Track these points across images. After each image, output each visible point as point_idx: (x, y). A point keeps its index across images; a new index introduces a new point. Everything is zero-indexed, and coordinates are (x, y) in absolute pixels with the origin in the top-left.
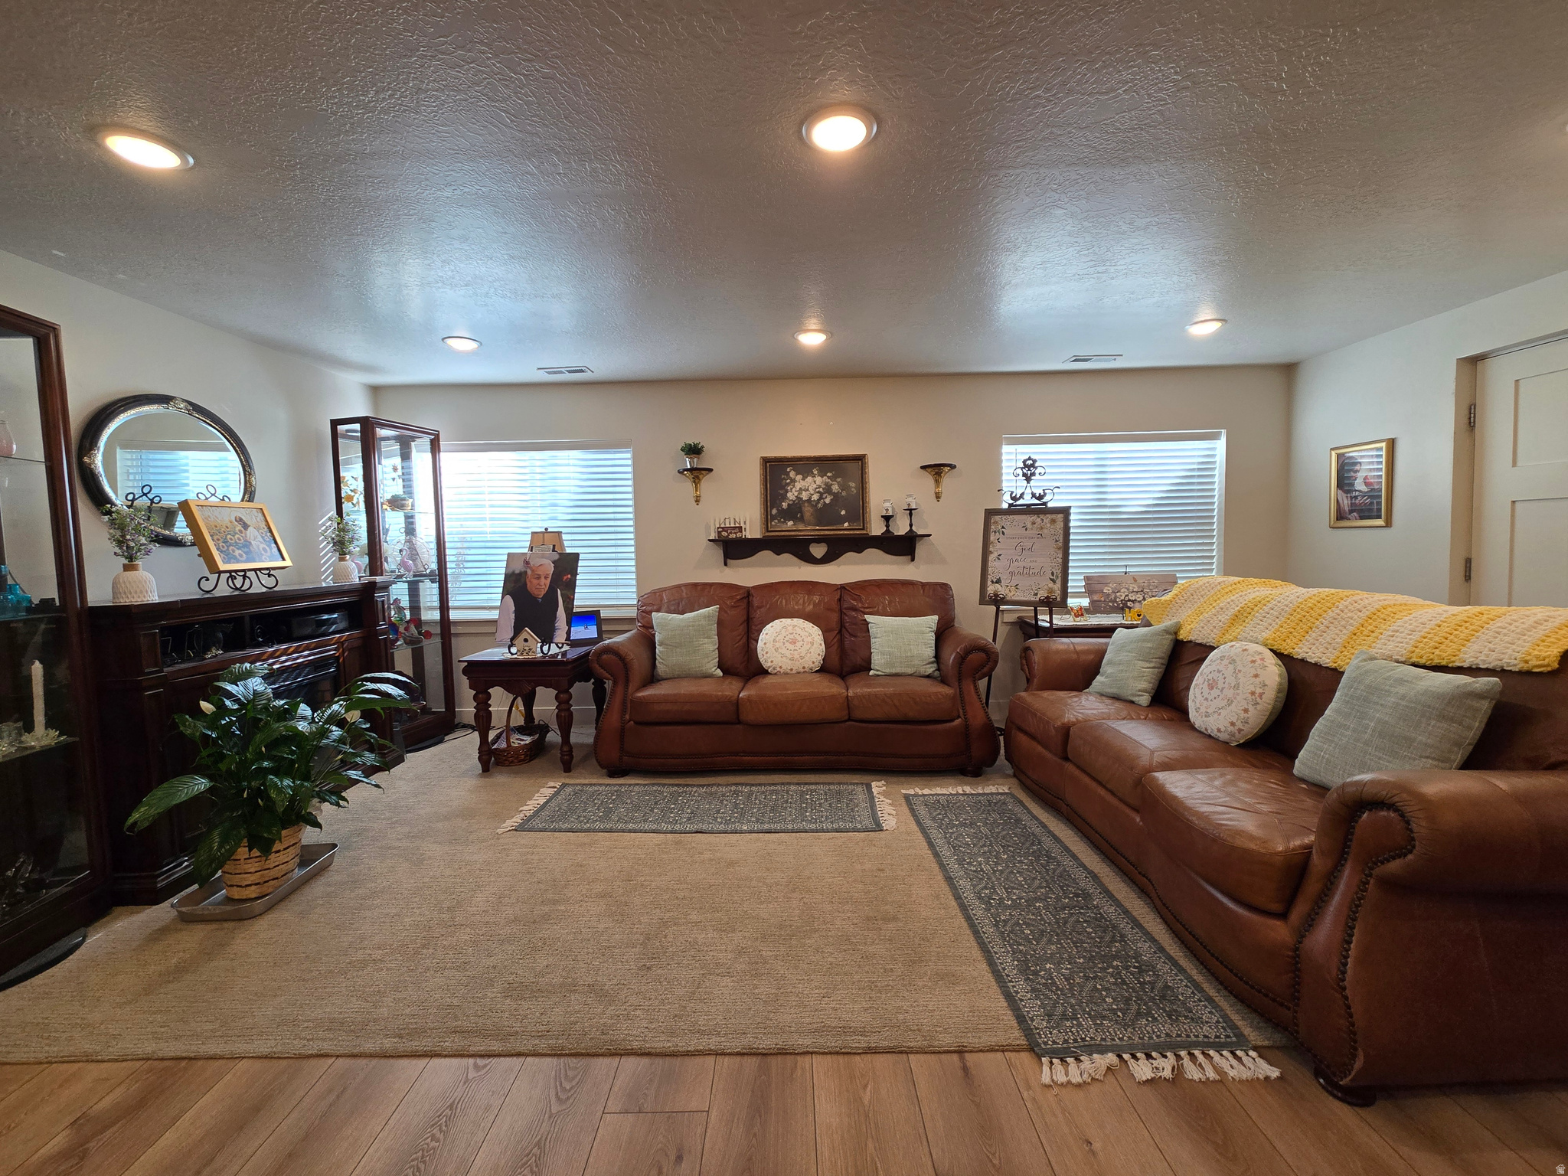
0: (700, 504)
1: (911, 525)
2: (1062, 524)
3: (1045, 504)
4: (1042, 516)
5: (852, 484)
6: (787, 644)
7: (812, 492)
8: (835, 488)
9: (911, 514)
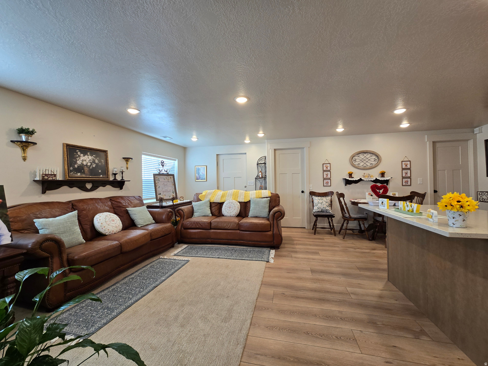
0: (26, 160)
1: (122, 177)
2: (173, 178)
3: (168, 173)
4: (168, 176)
5: (103, 161)
6: (112, 222)
7: (88, 162)
8: (97, 161)
9: (122, 174)
